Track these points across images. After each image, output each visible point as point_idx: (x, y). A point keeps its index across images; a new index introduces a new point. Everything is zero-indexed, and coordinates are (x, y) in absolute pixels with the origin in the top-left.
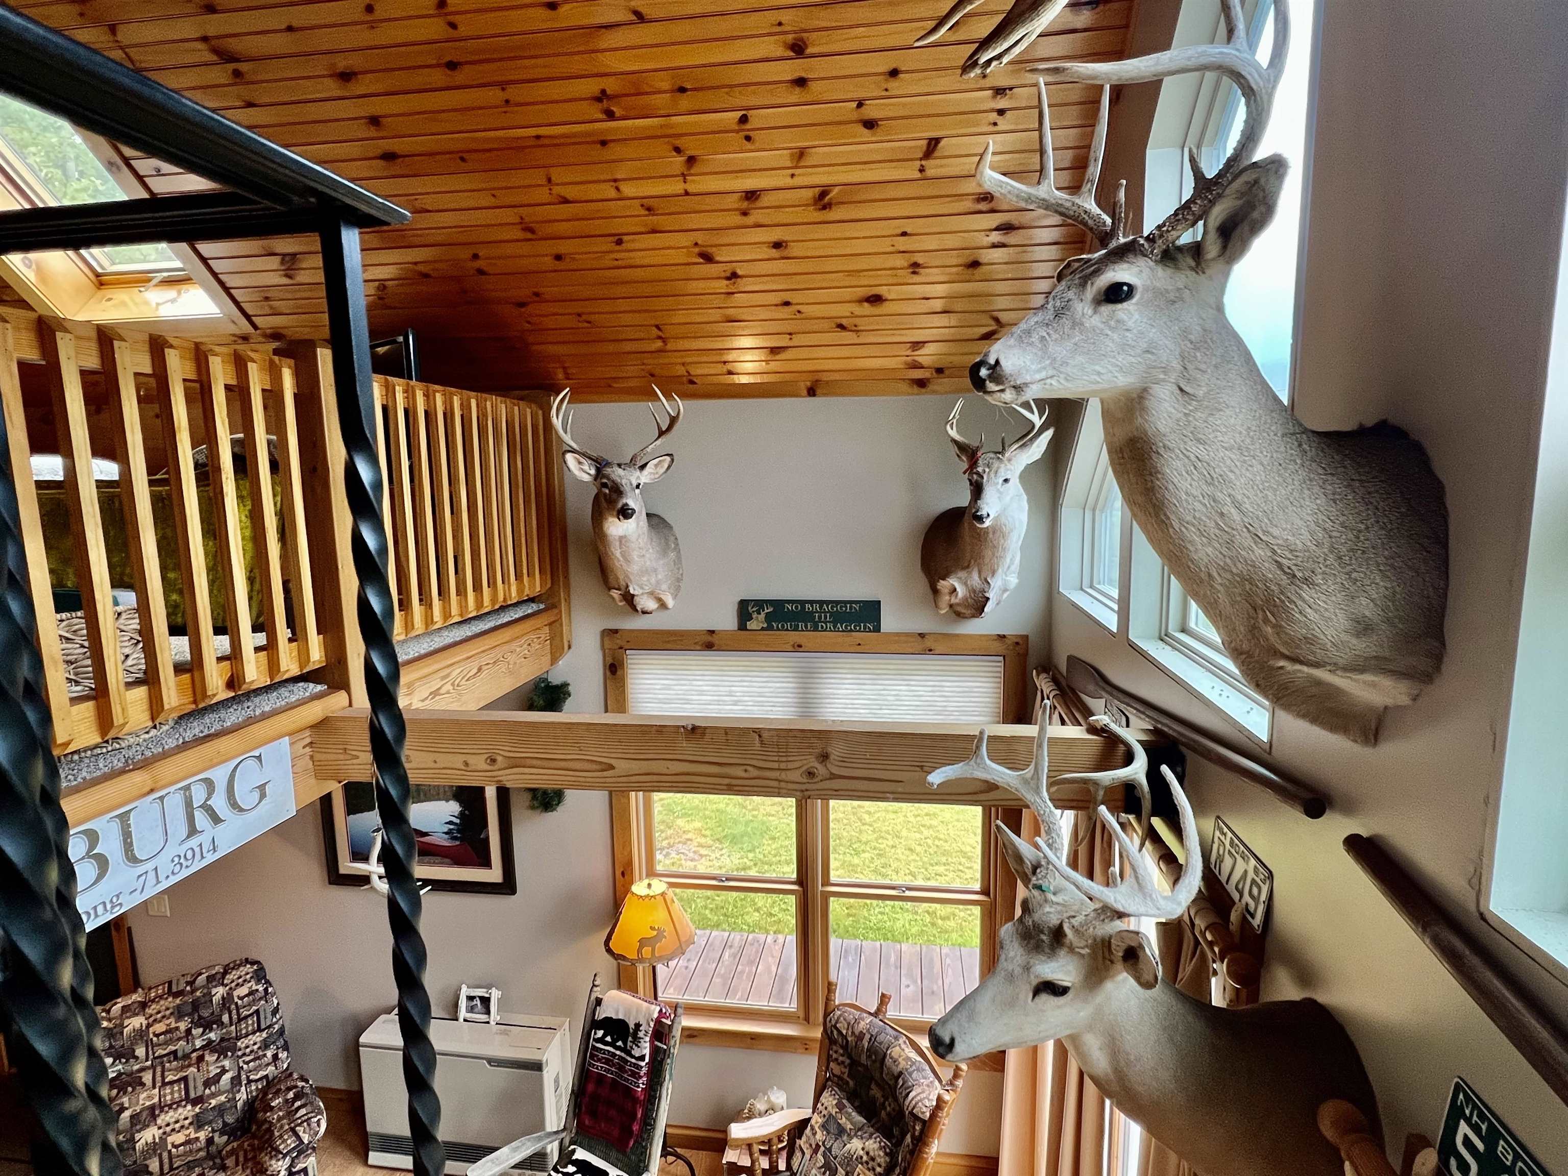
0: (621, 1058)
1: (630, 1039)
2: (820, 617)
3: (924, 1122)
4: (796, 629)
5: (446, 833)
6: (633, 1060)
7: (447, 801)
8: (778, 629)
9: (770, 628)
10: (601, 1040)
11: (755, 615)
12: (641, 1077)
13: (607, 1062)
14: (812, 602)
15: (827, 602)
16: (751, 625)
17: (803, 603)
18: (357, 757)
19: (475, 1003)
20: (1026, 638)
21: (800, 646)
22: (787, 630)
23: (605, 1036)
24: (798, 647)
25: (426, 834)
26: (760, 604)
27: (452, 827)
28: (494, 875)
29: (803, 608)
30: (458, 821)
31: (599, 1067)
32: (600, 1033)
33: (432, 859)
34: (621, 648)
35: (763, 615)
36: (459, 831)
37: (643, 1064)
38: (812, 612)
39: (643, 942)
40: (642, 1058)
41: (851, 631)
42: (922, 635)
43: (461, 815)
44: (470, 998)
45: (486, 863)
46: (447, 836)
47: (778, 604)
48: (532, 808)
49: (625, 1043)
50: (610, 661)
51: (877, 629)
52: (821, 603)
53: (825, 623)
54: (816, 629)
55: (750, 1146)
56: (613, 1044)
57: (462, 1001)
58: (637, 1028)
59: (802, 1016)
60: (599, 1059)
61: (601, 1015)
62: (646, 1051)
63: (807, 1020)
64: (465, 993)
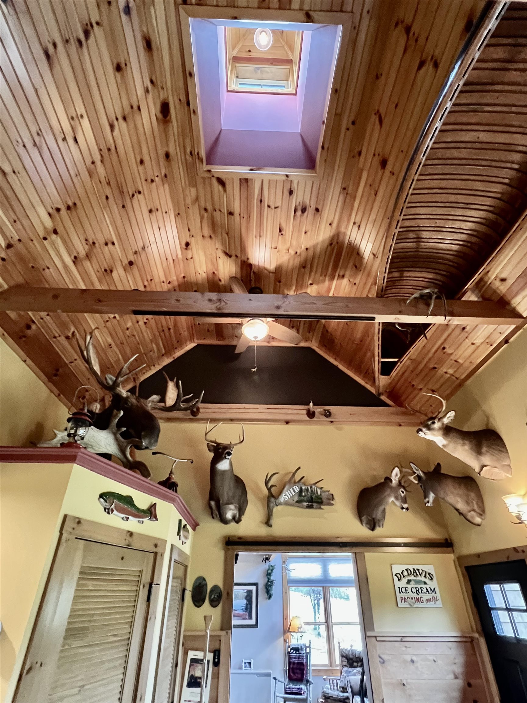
0: (298, 656)
1: (300, 650)
6: (302, 655)
7: (243, 599)
10: (292, 653)
12: (305, 659)
13: (295, 658)
19: (246, 665)
27: (243, 608)
28: (253, 622)
30: (245, 606)
31: (293, 660)
32: (292, 651)
33: (238, 618)
36: (245, 609)
37: (305, 655)
39: (298, 628)
40: (304, 654)
43: (246, 604)
44: (245, 663)
45: (250, 618)
46: (242, 611)
48: (266, 598)
49: (299, 652)
50: (283, 560)
55: (329, 680)
56: (296, 653)
57: (243, 664)
58: (301, 647)
59: (329, 665)
60: (293, 658)
61: (291, 647)
62: (305, 652)
63: (331, 666)
64: (244, 662)
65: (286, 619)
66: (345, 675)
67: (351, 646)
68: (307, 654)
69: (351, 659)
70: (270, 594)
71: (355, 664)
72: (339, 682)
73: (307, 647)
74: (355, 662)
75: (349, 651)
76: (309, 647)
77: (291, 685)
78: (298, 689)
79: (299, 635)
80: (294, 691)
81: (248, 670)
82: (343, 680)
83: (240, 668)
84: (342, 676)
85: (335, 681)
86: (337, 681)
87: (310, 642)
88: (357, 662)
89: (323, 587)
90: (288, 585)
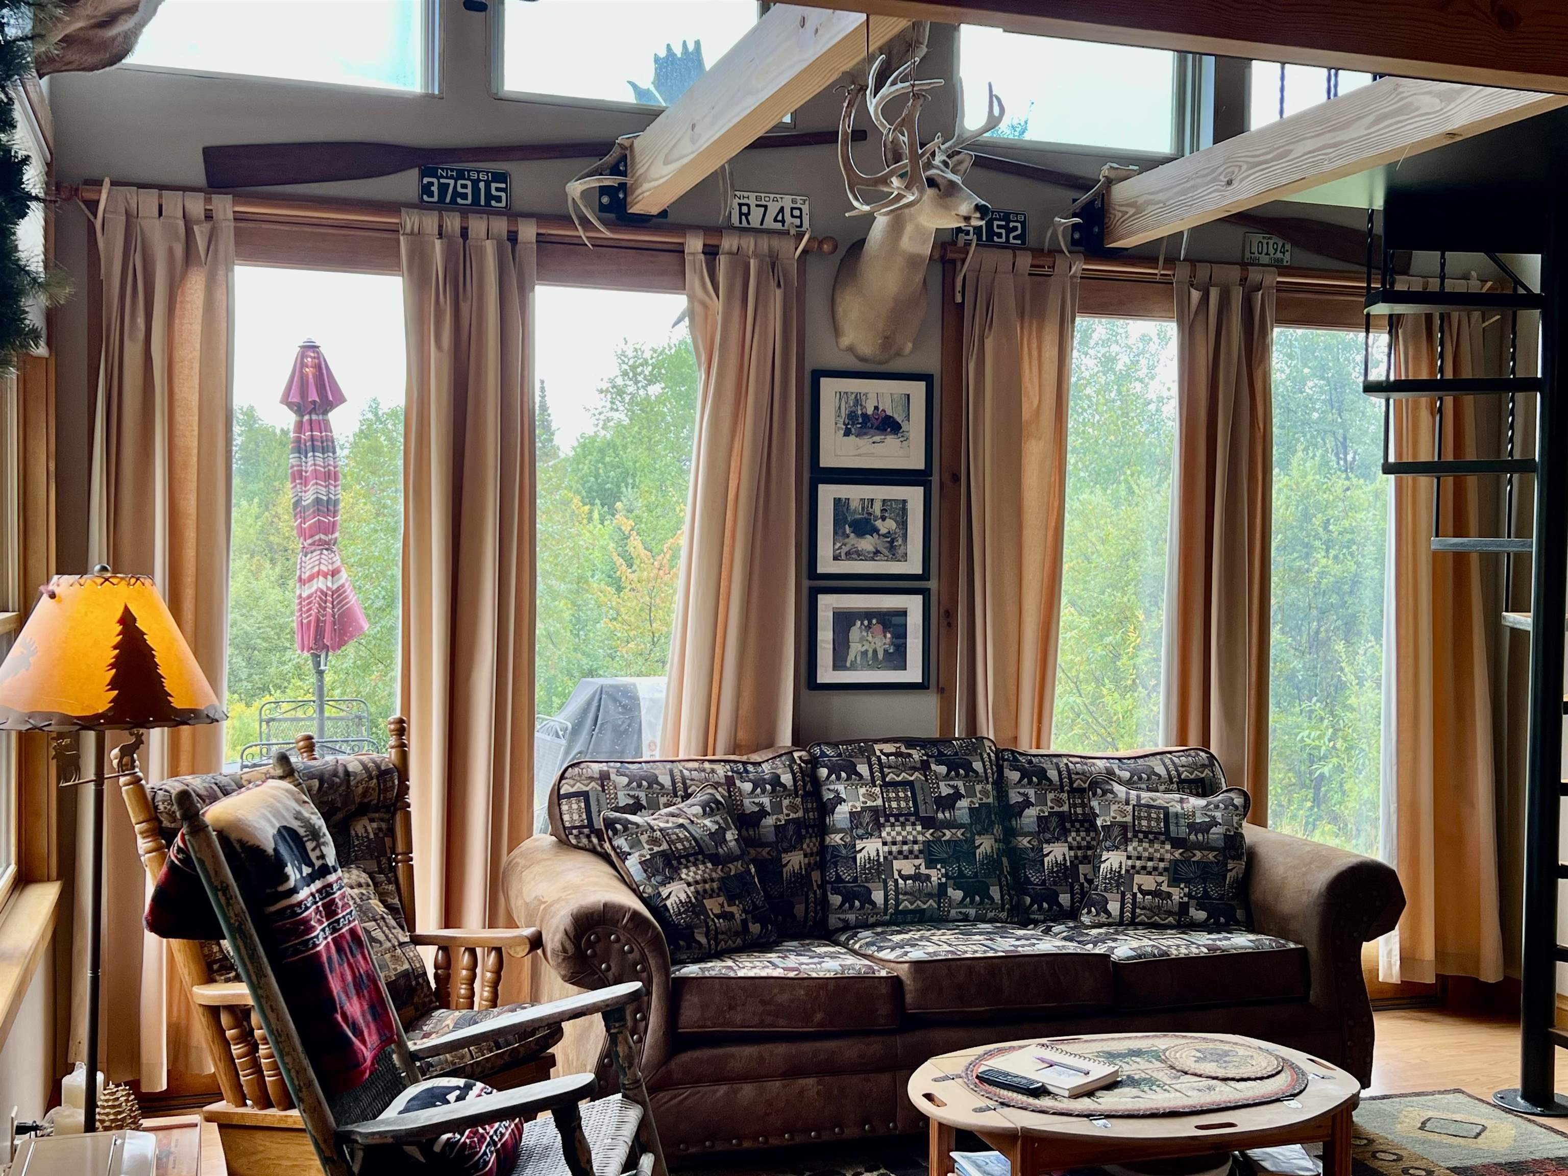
0: (319, 893)
1: (309, 846)
6: (335, 876)
49: (307, 857)
58: (303, 819)
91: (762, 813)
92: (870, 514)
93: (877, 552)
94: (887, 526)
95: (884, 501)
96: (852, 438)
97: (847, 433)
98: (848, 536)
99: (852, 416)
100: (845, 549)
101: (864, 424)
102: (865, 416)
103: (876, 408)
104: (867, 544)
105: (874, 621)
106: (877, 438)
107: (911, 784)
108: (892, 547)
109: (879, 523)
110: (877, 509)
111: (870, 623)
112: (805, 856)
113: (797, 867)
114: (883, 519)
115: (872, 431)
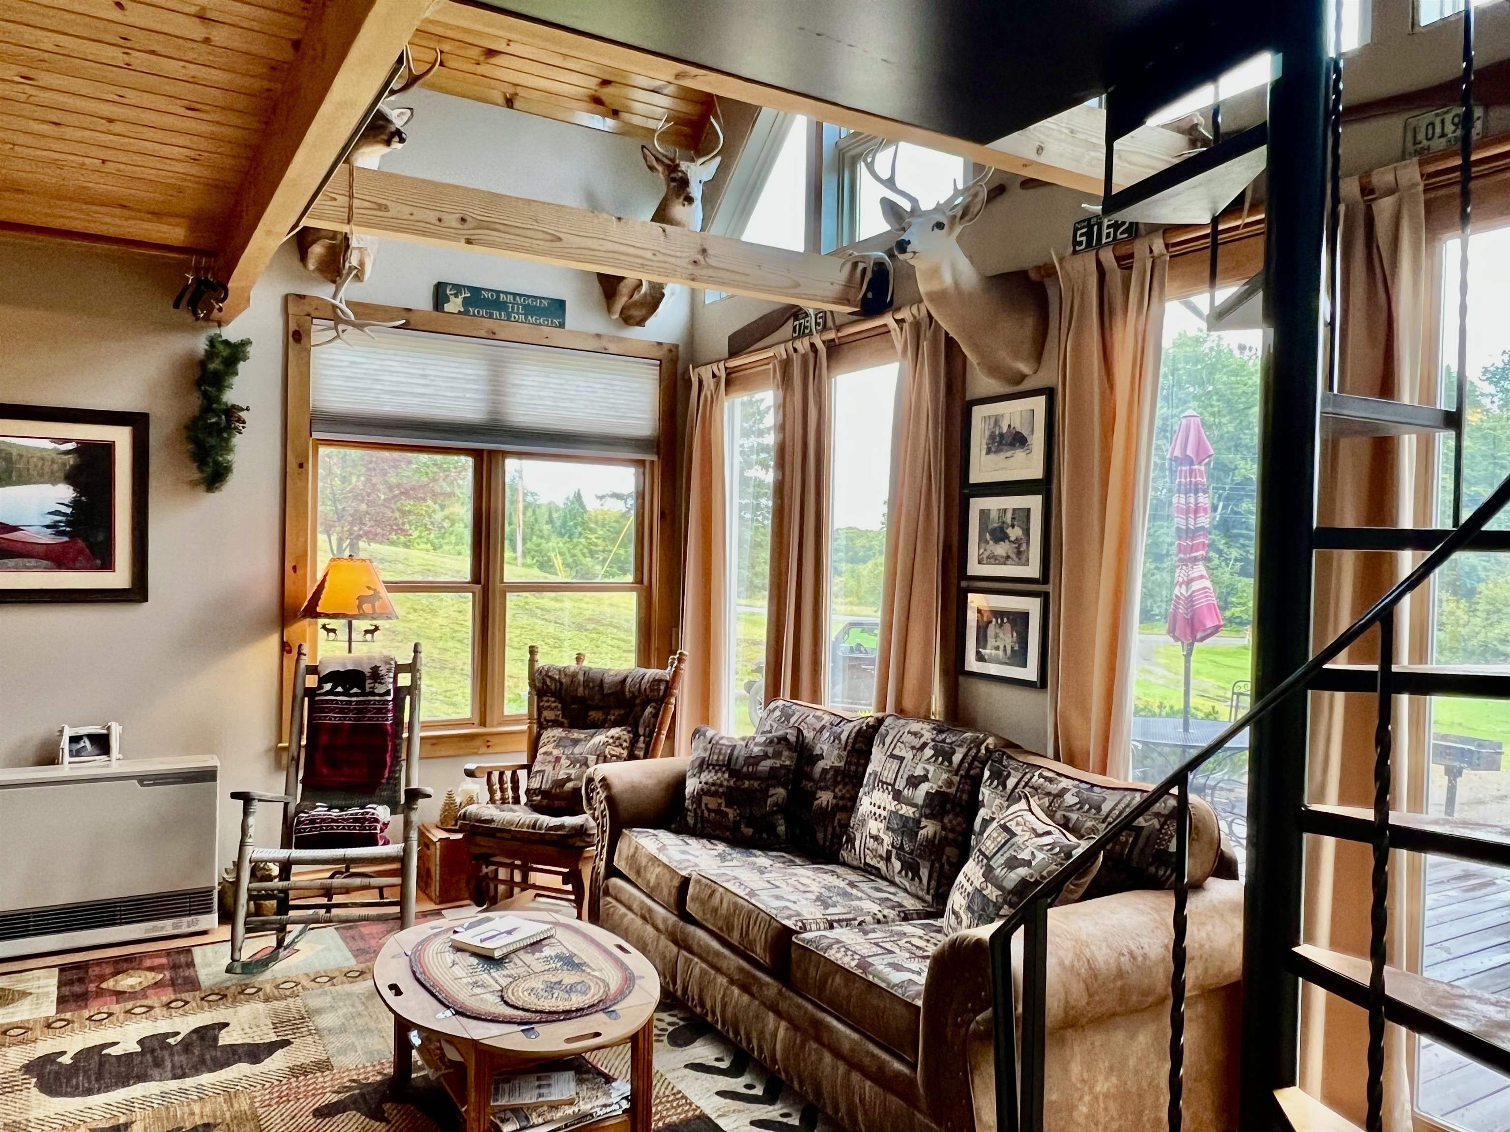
0: (358, 702)
1: (368, 681)
2: (513, 308)
3: (667, 682)
4: (491, 317)
5: (48, 527)
6: (377, 698)
7: (54, 482)
8: (474, 315)
9: (466, 313)
10: (330, 692)
11: (452, 298)
12: (388, 711)
13: (341, 711)
14: (506, 293)
15: (521, 295)
16: (448, 307)
17: (498, 292)
18: (335, 199)
19: (82, 744)
20: (677, 346)
21: (494, 333)
22: (482, 316)
23: (334, 687)
24: (492, 336)
25: (15, 529)
26: (458, 288)
27: (58, 518)
28: (117, 578)
29: (498, 297)
30: (69, 511)
31: (331, 718)
32: (328, 687)
33: (20, 561)
34: (309, 315)
35: (459, 300)
36: (68, 523)
37: (390, 698)
38: (506, 302)
39: (361, 599)
40: (387, 693)
41: (540, 324)
42: (598, 336)
43: (75, 504)
44: (74, 740)
45: (103, 561)
46: (49, 531)
47: (475, 291)
48: (194, 484)
49: (362, 686)
50: (292, 327)
51: (562, 325)
52: (515, 295)
53: (518, 314)
54: (509, 319)
55: (490, 774)
56: (346, 693)
57: (65, 743)
58: (375, 670)
59: (477, 722)
60: (331, 710)
61: (324, 672)
62: (391, 686)
63: (483, 724)
64: (68, 732)
65: (295, 568)
66: (556, 752)
67: (579, 658)
68: (400, 693)
69: (582, 700)
70: (217, 463)
71: (594, 715)
72: (522, 774)
73: (400, 669)
74: (596, 708)
75: (574, 675)
76: (412, 668)
77: (321, 810)
78: (356, 820)
79: (361, 625)
80: (339, 829)
81: (95, 765)
82: (549, 769)
83: (50, 758)
84: (539, 757)
85: (508, 774)
86: (514, 773)
87: (416, 651)
88: (606, 709)
89: (477, 455)
90: (315, 435)
91: (821, 757)
92: (1003, 523)
93: (1008, 557)
94: (1015, 533)
95: (1014, 510)
96: (992, 456)
97: (989, 451)
98: (988, 543)
99: (992, 437)
100: (987, 554)
101: (1000, 443)
102: (1001, 435)
103: (1009, 426)
104: (1001, 549)
105: (1005, 620)
106: (1009, 454)
107: (902, 759)
108: (1019, 553)
109: (1009, 531)
110: (1009, 516)
111: (1002, 621)
112: (835, 797)
113: (825, 803)
114: (1013, 526)
115: (1005, 448)
